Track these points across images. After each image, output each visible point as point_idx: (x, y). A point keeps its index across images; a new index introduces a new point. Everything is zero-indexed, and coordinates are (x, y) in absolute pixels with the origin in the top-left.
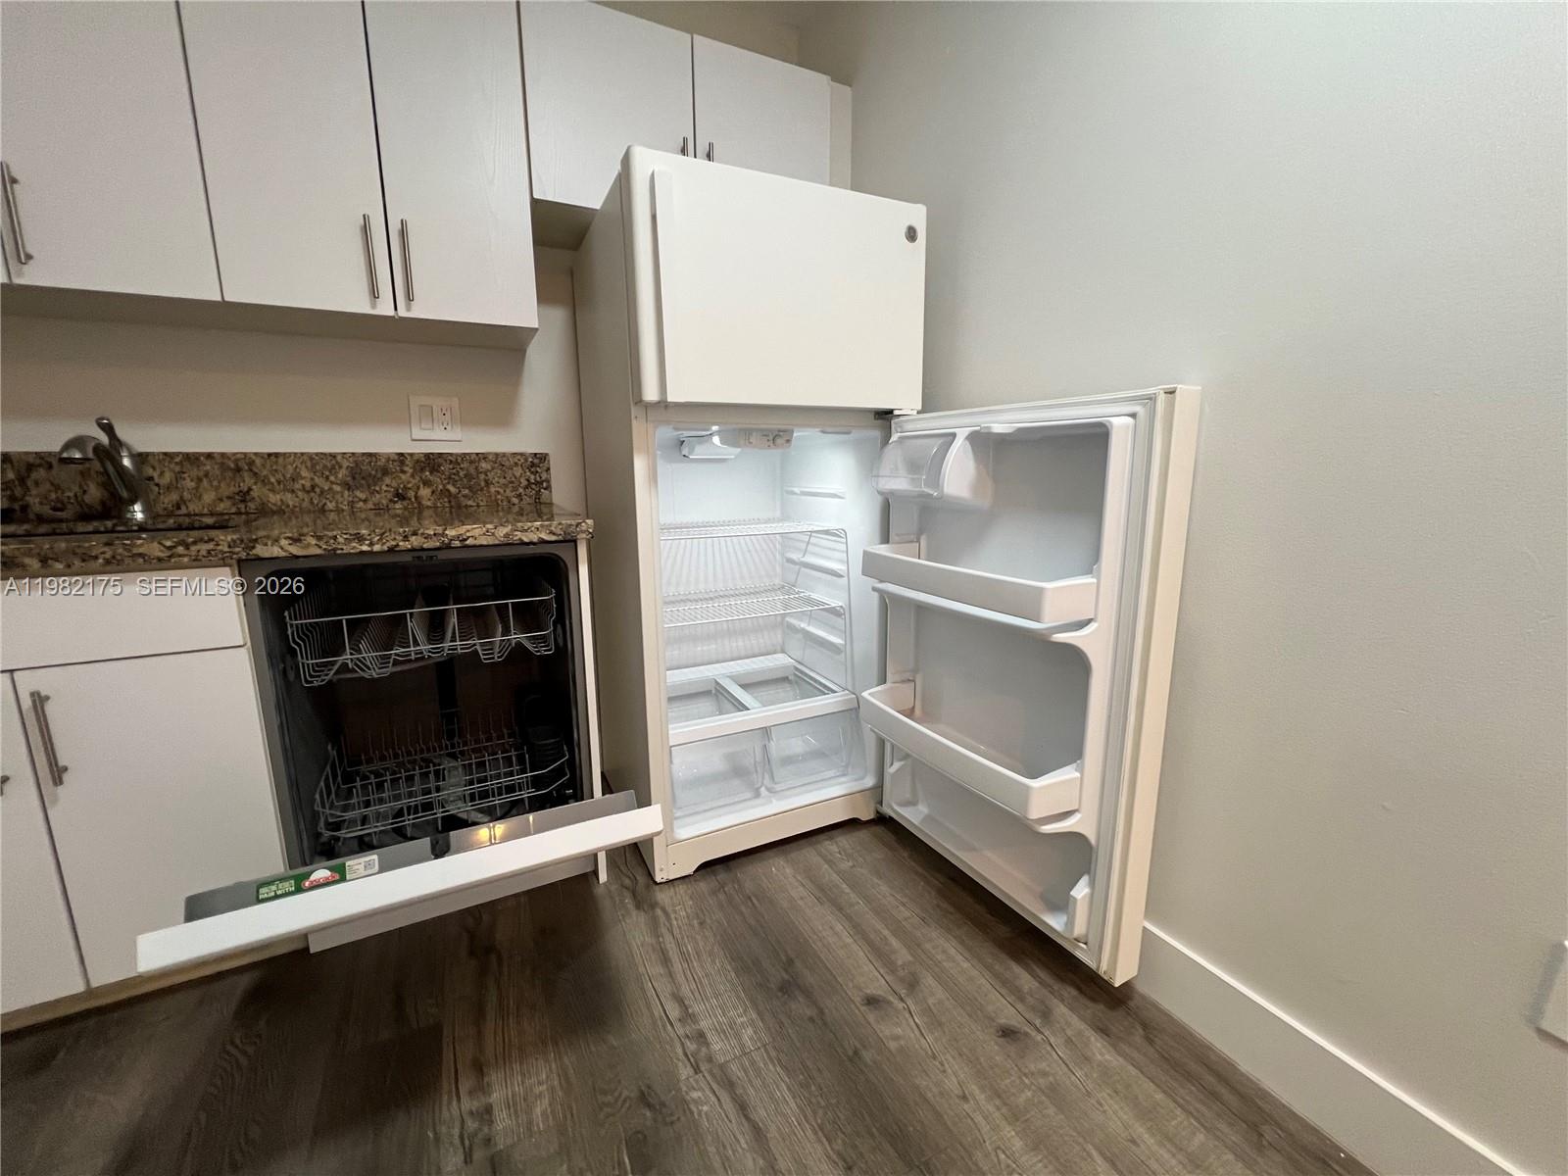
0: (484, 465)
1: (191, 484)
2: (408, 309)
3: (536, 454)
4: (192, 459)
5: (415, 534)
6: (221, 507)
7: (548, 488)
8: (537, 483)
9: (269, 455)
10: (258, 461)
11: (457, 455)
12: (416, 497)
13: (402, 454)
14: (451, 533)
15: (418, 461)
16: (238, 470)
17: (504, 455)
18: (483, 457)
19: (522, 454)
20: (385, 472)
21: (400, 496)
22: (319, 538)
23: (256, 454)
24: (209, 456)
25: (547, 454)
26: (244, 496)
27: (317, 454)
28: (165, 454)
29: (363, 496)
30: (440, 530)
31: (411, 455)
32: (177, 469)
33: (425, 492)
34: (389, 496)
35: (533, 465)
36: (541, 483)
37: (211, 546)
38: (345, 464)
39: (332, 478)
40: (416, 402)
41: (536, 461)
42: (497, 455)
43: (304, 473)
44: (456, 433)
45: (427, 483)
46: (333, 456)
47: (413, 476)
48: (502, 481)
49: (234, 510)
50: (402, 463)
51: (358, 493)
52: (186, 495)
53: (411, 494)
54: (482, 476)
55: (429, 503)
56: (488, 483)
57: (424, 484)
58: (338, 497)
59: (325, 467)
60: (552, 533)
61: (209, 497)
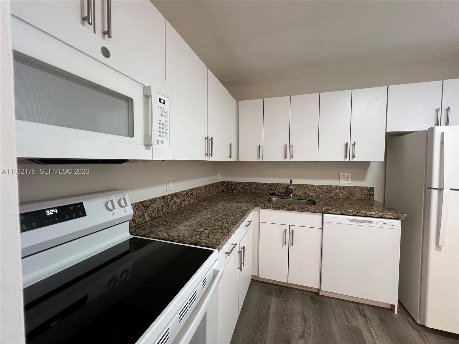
0: (356, 189)
1: (297, 190)
2: (352, 160)
3: (370, 187)
4: (298, 185)
5: (359, 212)
6: (302, 195)
7: (373, 196)
8: (370, 195)
9: (311, 185)
10: (309, 186)
11: (350, 187)
12: (339, 196)
13: (337, 186)
14: (368, 213)
15: (340, 188)
16: (306, 188)
17: (362, 187)
18: (356, 187)
19: (367, 187)
20: (333, 190)
21: (335, 195)
22: (340, 211)
23: (309, 185)
24: (301, 185)
25: (374, 187)
26: (306, 193)
27: (320, 185)
28: (295, 184)
29: (327, 195)
30: (365, 212)
31: (339, 186)
32: (296, 187)
33: (341, 195)
34: (333, 195)
35: (369, 190)
36: (371, 195)
37: (321, 210)
38: (325, 187)
39: (322, 190)
40: (341, 174)
41: (370, 189)
42: (360, 187)
43: (317, 189)
44: (350, 182)
45: (342, 193)
46: (323, 186)
47: (339, 191)
48: (360, 193)
49: (304, 195)
50: (337, 188)
51: (327, 194)
52: (297, 192)
53: (338, 195)
54: (355, 192)
55: (342, 197)
56: (356, 194)
57: (341, 193)
58: (323, 194)
59: (321, 188)
60: (394, 216)
61: (300, 193)
